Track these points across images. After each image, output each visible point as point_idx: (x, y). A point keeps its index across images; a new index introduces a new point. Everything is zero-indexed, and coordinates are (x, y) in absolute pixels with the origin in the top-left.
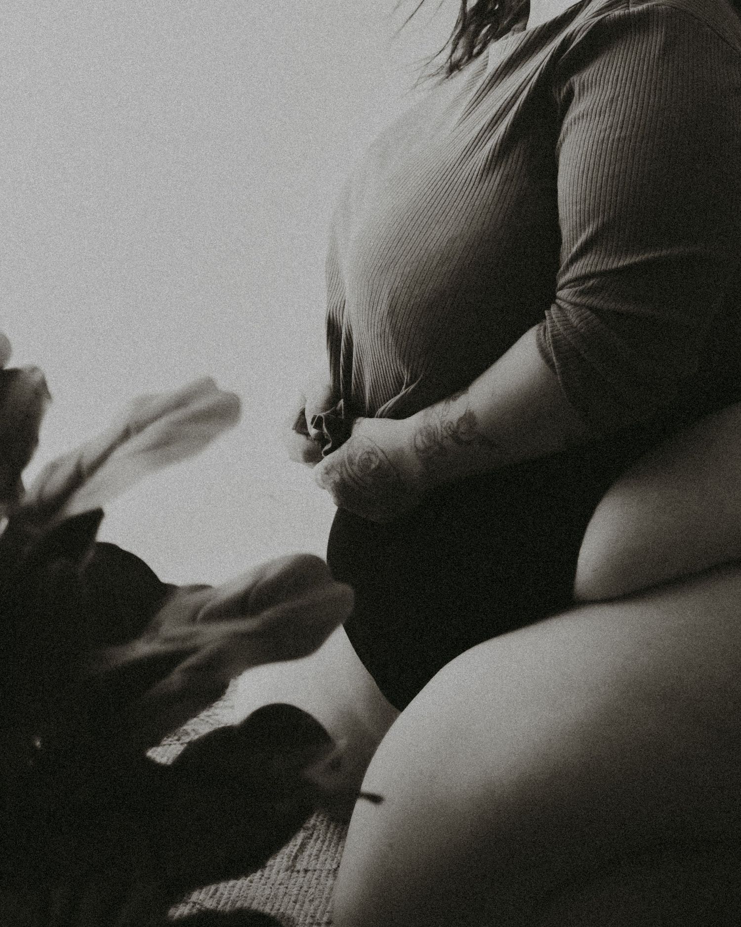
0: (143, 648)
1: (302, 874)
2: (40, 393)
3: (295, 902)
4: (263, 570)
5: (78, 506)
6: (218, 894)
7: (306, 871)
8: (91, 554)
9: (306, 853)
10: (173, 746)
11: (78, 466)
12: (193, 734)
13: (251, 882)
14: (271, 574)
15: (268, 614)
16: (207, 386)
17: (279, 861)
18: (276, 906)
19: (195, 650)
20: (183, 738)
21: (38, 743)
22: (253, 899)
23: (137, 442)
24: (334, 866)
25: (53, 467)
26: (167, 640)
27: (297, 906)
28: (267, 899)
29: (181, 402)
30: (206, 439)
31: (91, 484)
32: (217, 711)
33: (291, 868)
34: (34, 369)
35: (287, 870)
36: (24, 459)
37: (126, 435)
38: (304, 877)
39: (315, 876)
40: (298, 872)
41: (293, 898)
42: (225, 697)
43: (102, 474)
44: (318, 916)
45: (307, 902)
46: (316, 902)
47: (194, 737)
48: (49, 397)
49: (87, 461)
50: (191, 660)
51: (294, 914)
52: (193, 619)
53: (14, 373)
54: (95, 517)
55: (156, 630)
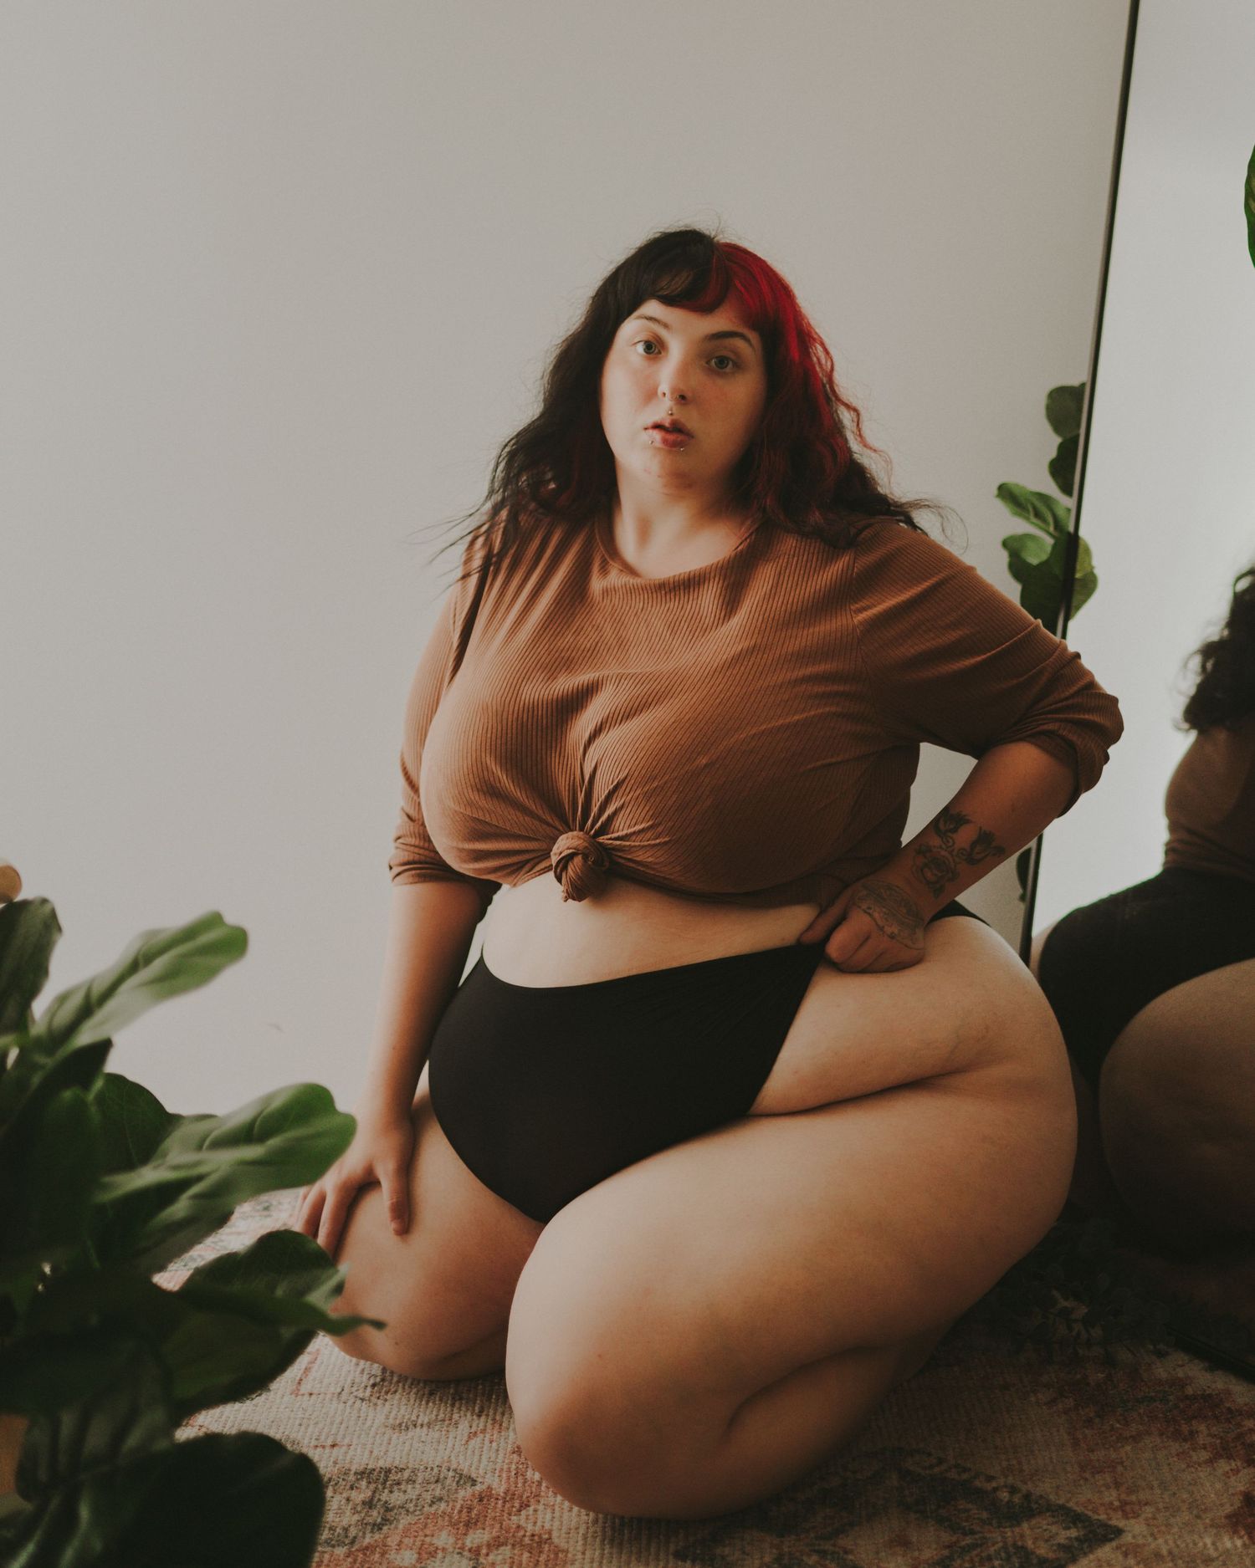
0: (148, 1176)
1: (306, 1397)
2: (51, 925)
3: (300, 1425)
4: (269, 1098)
5: (85, 1037)
6: (224, 1418)
7: (311, 1394)
8: (99, 1084)
9: (310, 1377)
10: (179, 1272)
11: (88, 996)
12: (199, 1260)
13: (256, 1406)
14: (277, 1103)
15: (274, 1142)
16: (215, 920)
17: (282, 1384)
18: (281, 1430)
19: (200, 1178)
20: (190, 1264)
21: (47, 1269)
22: (259, 1423)
23: (145, 974)
24: (339, 1390)
25: (62, 999)
26: (176, 1168)
27: (303, 1428)
28: (273, 1422)
29: (189, 933)
30: (210, 973)
31: (99, 1015)
32: (223, 1237)
33: (296, 1393)
34: (44, 901)
35: (291, 1394)
36: (34, 991)
37: (134, 967)
38: (309, 1400)
39: (319, 1400)
40: (303, 1395)
41: (297, 1422)
42: (229, 1224)
43: (111, 1005)
44: (323, 1438)
45: (311, 1426)
46: (320, 1426)
47: (200, 1263)
48: (60, 929)
49: (96, 992)
50: (196, 1189)
51: (299, 1437)
52: (199, 1147)
53: (25, 904)
54: (103, 1048)
55: (165, 1155)
